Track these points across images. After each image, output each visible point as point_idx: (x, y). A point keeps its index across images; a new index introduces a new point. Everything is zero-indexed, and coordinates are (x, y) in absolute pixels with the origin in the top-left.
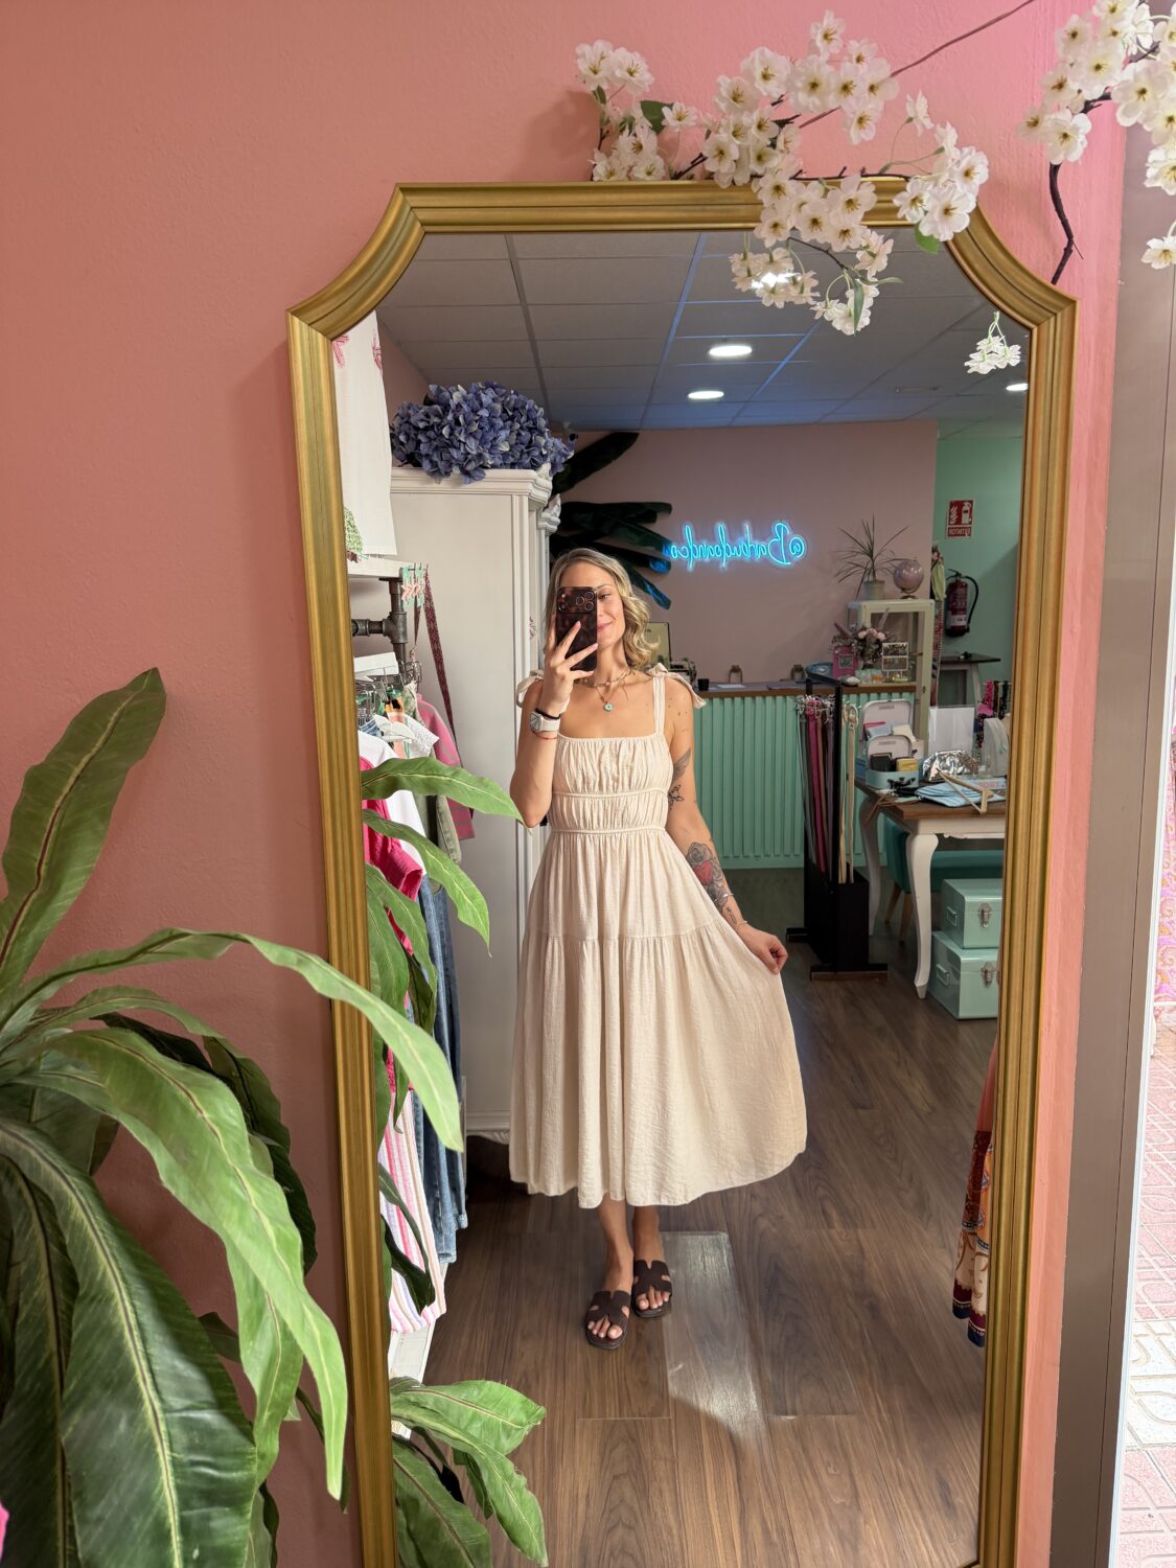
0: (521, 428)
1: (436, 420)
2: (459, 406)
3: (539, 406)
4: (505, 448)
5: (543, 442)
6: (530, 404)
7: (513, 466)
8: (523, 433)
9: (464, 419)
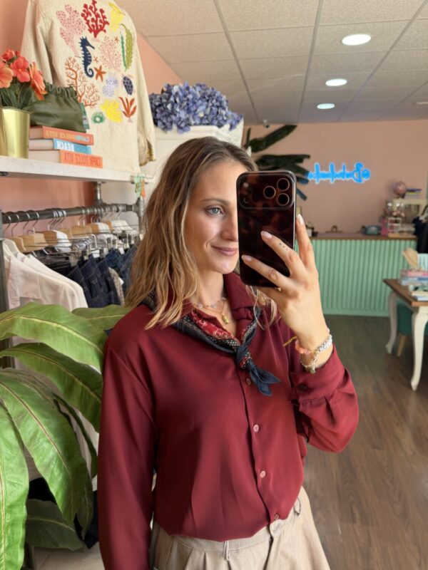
0: (213, 105)
1: (164, 101)
2: (177, 93)
3: (224, 94)
4: (201, 115)
5: (224, 112)
6: (218, 93)
7: (208, 124)
8: (214, 108)
9: (180, 100)
